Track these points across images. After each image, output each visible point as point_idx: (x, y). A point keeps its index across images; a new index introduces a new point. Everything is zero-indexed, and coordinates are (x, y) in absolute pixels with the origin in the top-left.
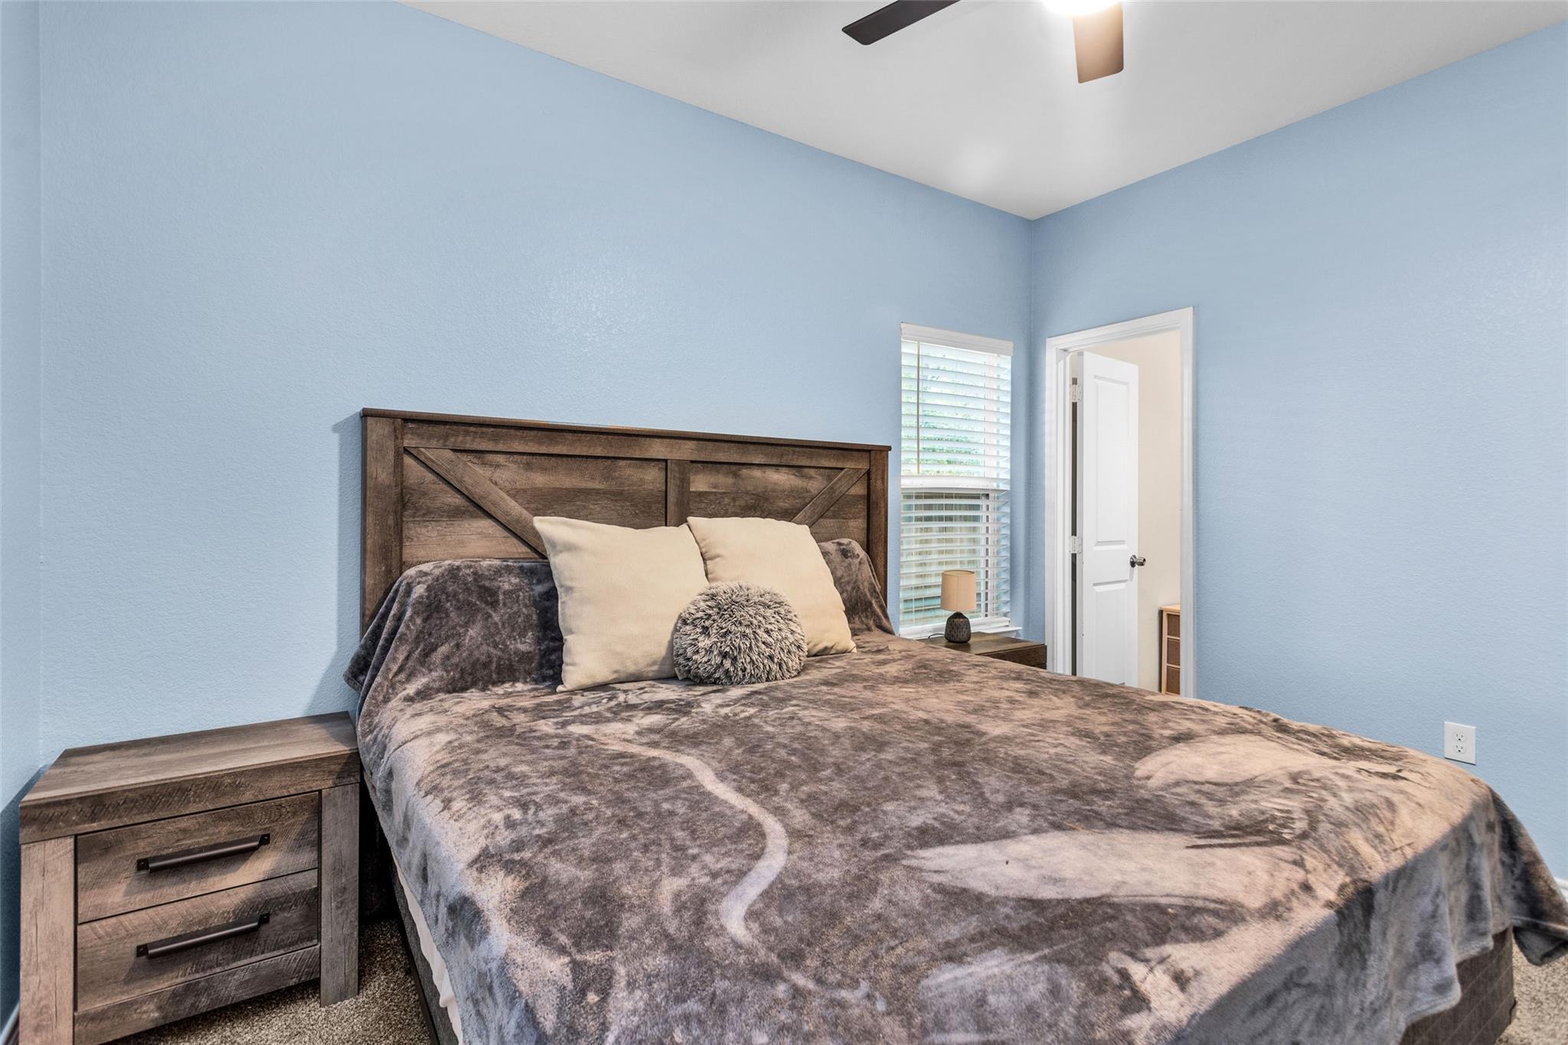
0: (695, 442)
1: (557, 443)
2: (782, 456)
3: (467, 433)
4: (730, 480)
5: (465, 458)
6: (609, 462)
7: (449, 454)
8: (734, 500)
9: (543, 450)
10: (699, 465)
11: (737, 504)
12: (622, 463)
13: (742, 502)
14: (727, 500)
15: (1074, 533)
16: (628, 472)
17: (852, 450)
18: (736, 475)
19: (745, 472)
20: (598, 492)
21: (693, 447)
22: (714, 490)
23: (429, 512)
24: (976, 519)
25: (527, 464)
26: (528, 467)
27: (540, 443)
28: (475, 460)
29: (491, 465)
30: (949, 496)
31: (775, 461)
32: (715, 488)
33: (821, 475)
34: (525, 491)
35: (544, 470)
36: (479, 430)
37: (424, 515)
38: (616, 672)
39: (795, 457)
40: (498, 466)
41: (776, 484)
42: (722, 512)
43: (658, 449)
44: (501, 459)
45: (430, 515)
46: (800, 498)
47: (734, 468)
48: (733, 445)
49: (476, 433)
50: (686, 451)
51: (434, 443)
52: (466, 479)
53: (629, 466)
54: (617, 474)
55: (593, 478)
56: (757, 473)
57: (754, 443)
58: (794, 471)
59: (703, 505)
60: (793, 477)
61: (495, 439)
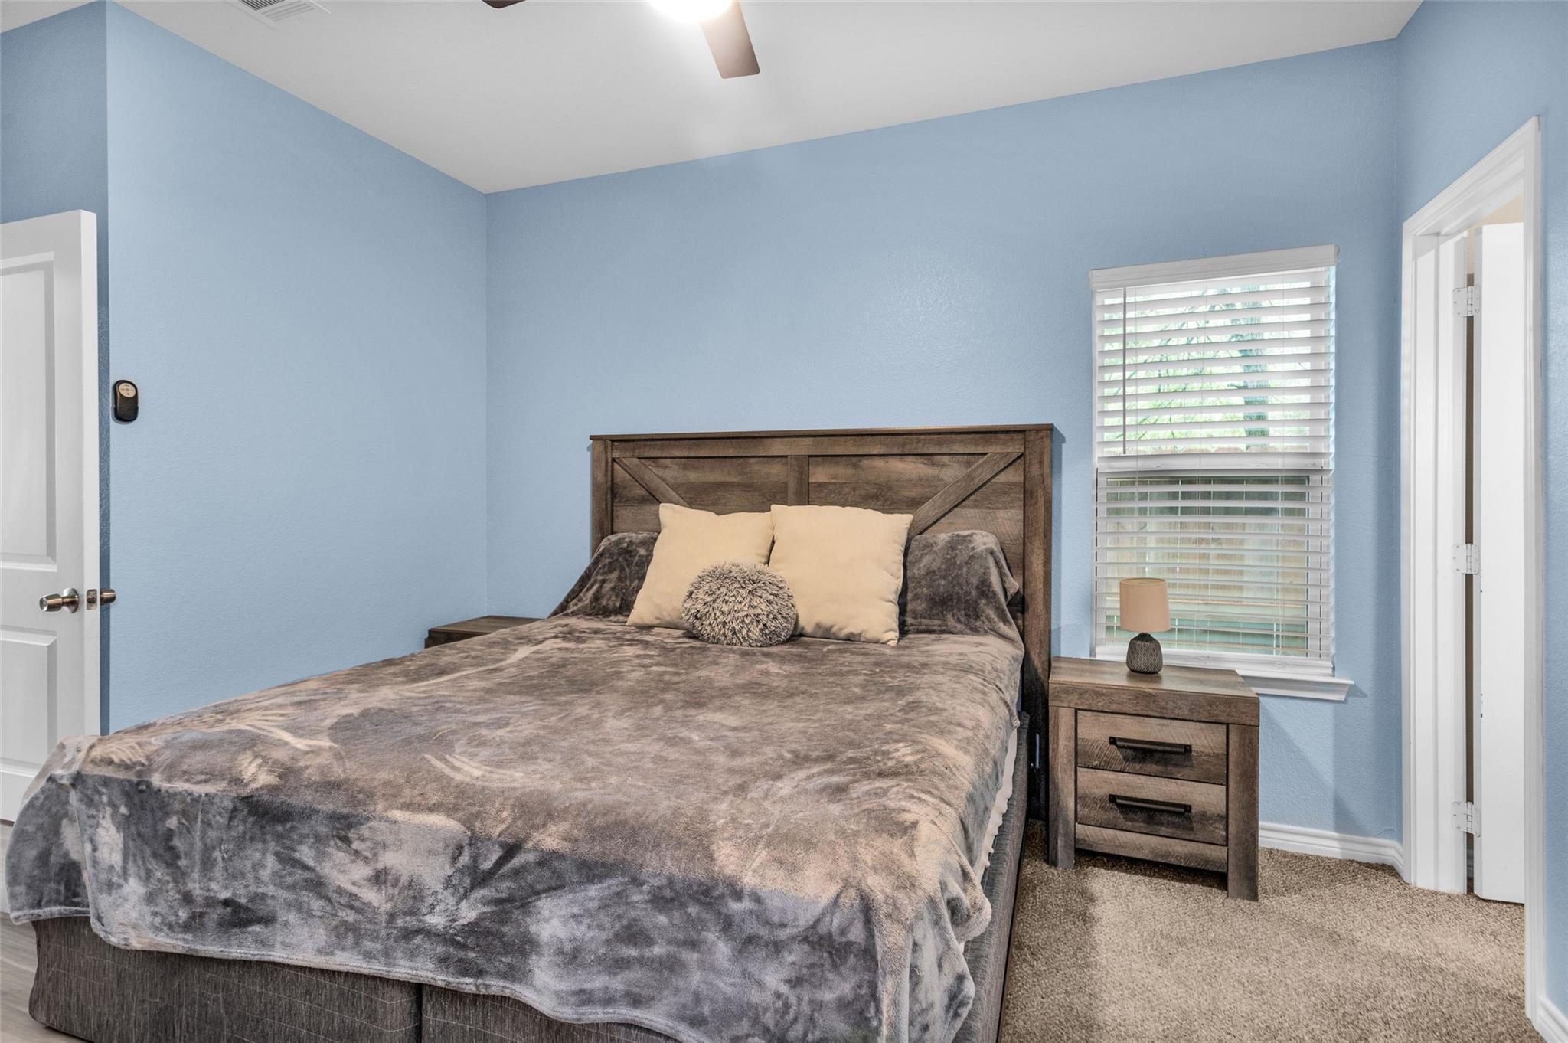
0: (812, 439)
2: (904, 445)
3: (645, 446)
4: (850, 471)
5: (647, 462)
6: (742, 460)
7: (636, 461)
8: (854, 489)
9: (692, 454)
10: (819, 459)
11: (857, 493)
12: (752, 460)
13: (863, 492)
14: (847, 490)
16: (757, 467)
17: (996, 432)
18: (855, 466)
19: (865, 462)
20: (732, 484)
21: (811, 443)
22: (834, 481)
23: (627, 500)
25: (684, 465)
26: (685, 468)
27: (688, 449)
28: (651, 464)
29: (661, 467)
31: (896, 451)
32: (834, 478)
33: (957, 462)
34: (683, 484)
35: (695, 468)
36: (652, 443)
37: (625, 502)
39: (922, 445)
40: (665, 468)
41: (901, 473)
42: (842, 501)
43: (777, 448)
44: (667, 462)
45: (629, 501)
46: (930, 486)
47: (855, 460)
48: (849, 438)
49: (650, 445)
50: (804, 447)
51: (628, 454)
52: (645, 477)
53: (758, 463)
54: (748, 470)
55: (729, 474)
56: (879, 463)
57: (872, 435)
58: (922, 459)
59: (823, 495)
60: (922, 466)
61: (662, 448)
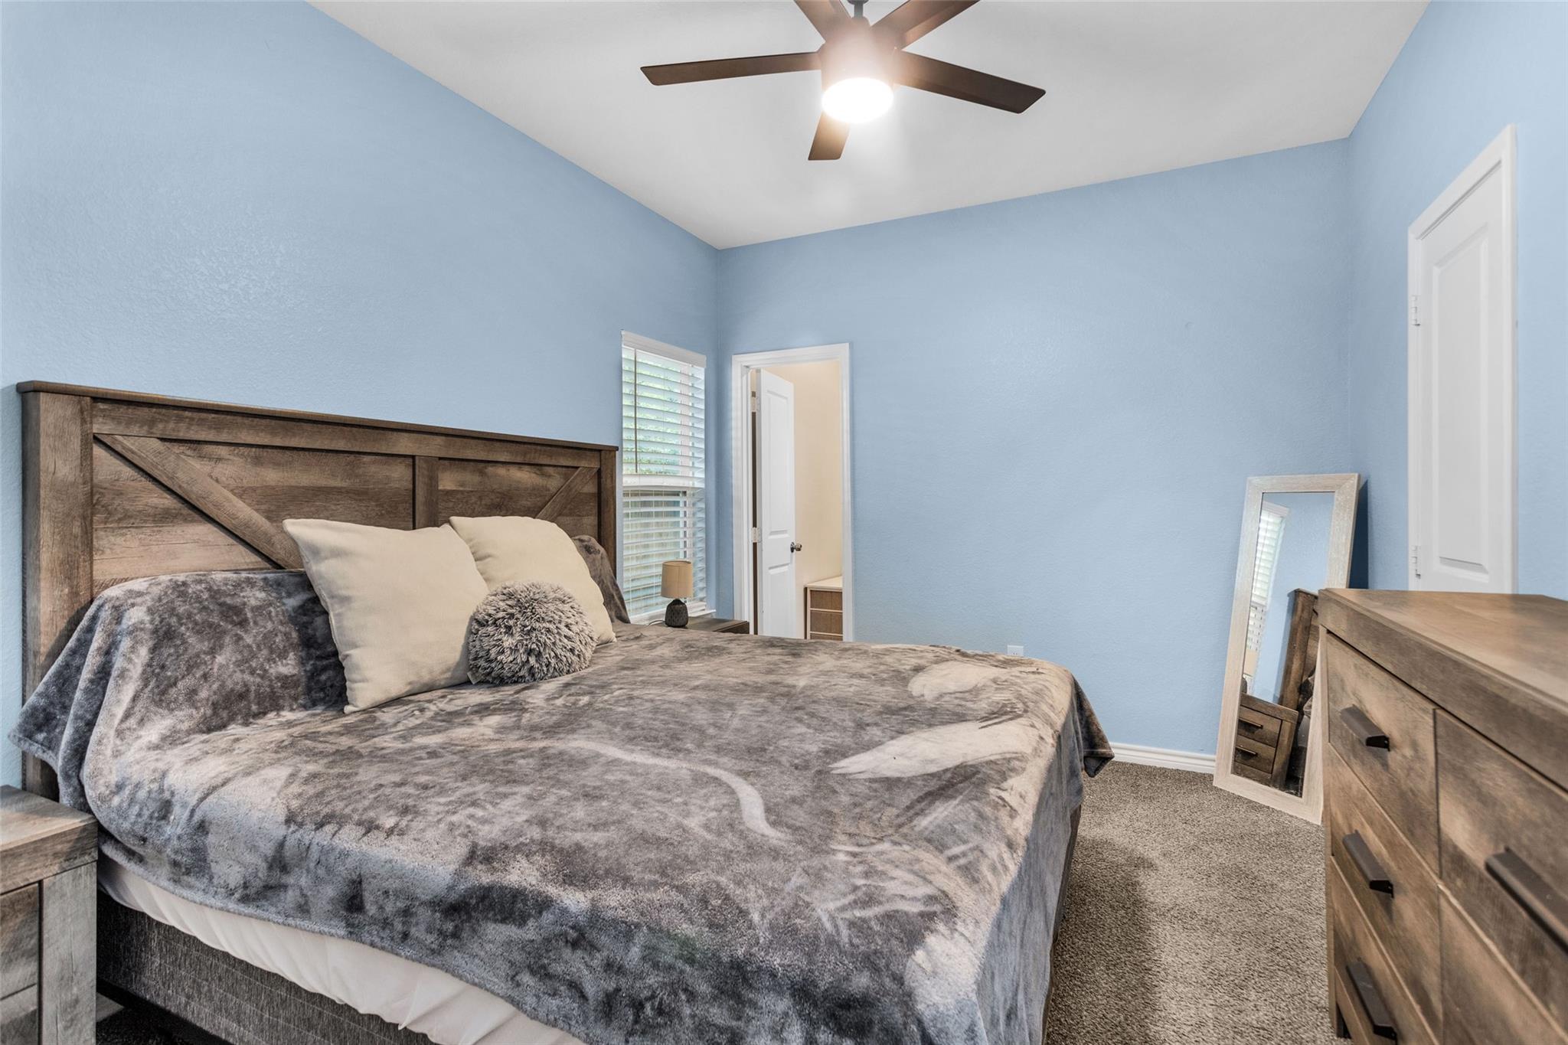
0: (443, 438)
1: (294, 435)
2: (525, 454)
3: (180, 419)
4: (477, 478)
5: (177, 449)
6: (352, 457)
7: (156, 444)
8: (480, 498)
9: (278, 442)
10: (446, 462)
11: (483, 502)
12: (366, 459)
13: (487, 501)
14: (474, 499)
15: (755, 525)
16: (373, 469)
17: (585, 449)
18: (482, 473)
19: (490, 470)
20: (339, 491)
21: (442, 443)
22: (461, 489)
23: (127, 516)
24: (676, 514)
25: (256, 458)
26: (257, 461)
27: (274, 434)
28: (189, 452)
29: (210, 459)
30: (658, 494)
31: (519, 460)
32: (462, 486)
33: (558, 473)
34: (254, 490)
35: (277, 465)
36: (196, 415)
37: (120, 520)
38: (410, 683)
39: (537, 455)
40: (219, 459)
41: (519, 482)
42: (470, 511)
43: (405, 445)
44: (223, 451)
45: (127, 520)
46: (541, 496)
47: (482, 465)
48: (480, 441)
49: (192, 419)
50: (434, 447)
51: (135, 430)
52: (179, 474)
53: (374, 462)
54: (360, 471)
55: (333, 475)
56: (501, 471)
57: (500, 441)
58: (534, 469)
59: (451, 505)
60: (534, 475)
61: (218, 427)
